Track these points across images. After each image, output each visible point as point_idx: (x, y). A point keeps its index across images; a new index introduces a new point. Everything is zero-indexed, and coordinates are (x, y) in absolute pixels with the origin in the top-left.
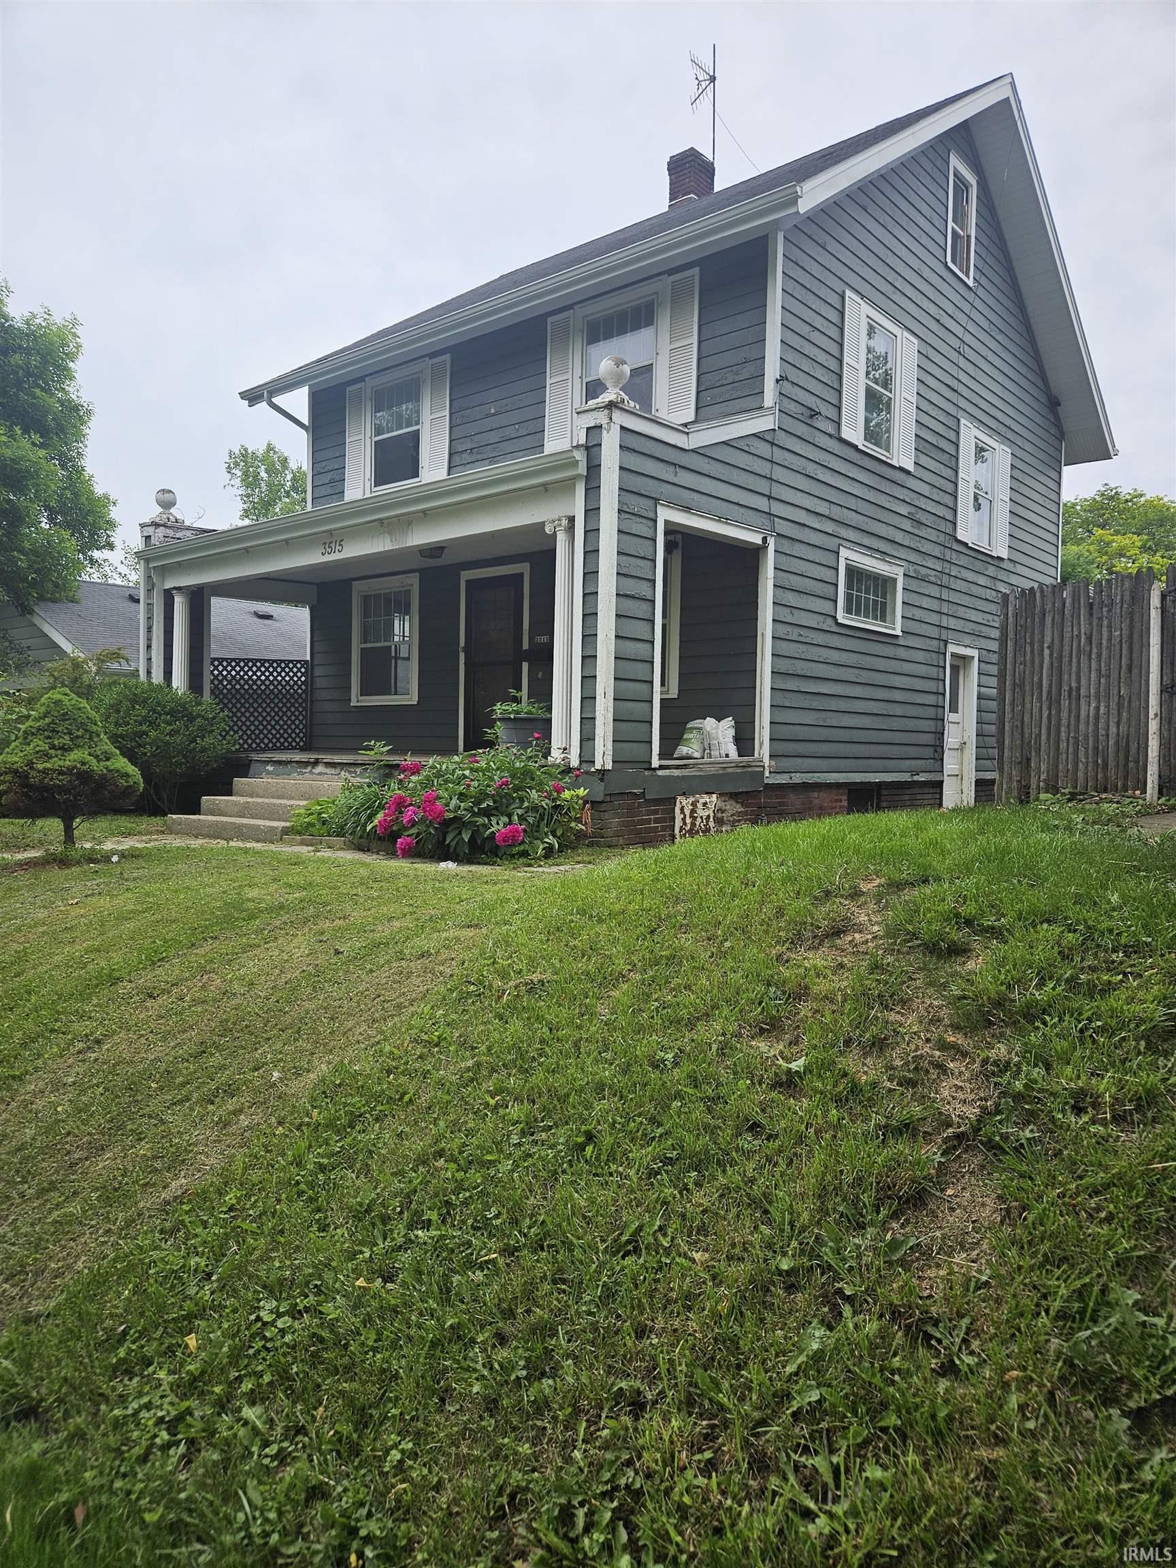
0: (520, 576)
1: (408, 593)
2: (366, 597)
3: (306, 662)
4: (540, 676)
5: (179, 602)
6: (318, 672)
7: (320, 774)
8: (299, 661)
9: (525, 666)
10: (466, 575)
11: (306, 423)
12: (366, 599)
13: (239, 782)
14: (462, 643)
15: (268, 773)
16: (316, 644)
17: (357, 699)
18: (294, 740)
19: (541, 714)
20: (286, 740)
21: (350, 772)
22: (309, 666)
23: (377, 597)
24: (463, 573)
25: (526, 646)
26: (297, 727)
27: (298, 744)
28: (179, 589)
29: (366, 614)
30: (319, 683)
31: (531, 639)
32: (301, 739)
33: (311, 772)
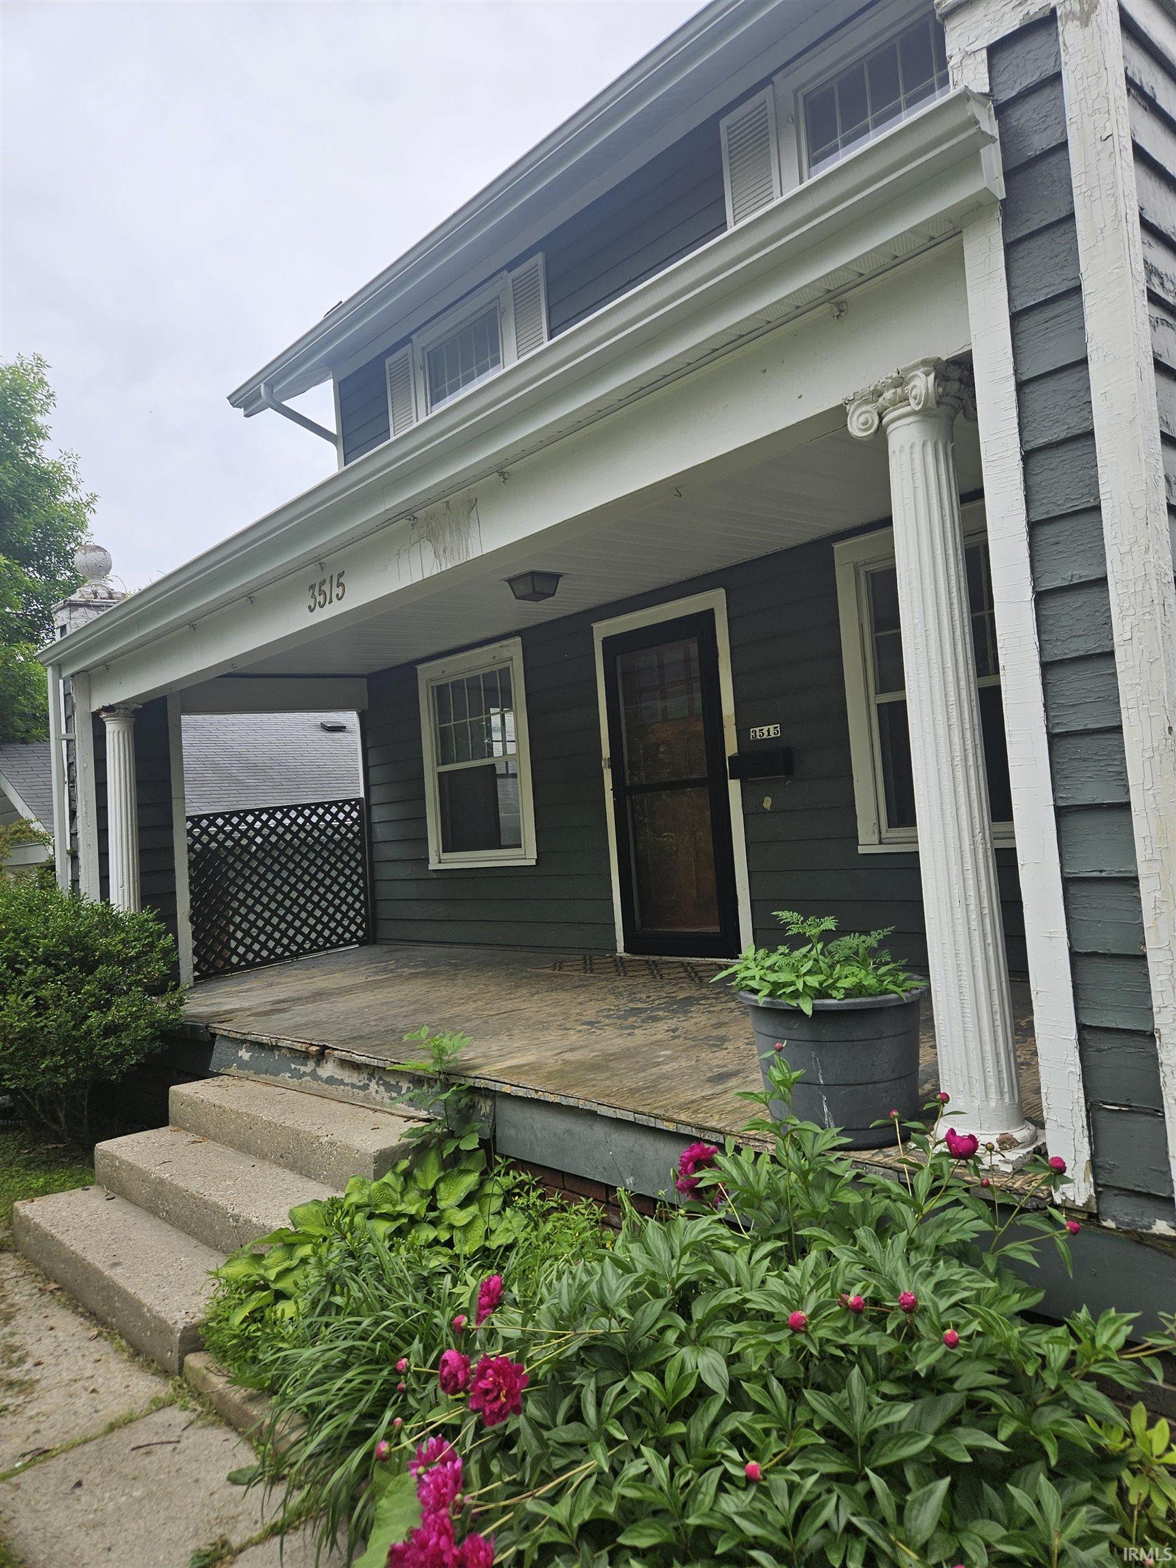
0: (708, 616)
1: (505, 673)
2: (440, 688)
3: (358, 801)
4: (767, 803)
5: (113, 730)
6: (378, 814)
7: (331, 1081)
8: (347, 802)
9: (734, 787)
10: (602, 630)
11: (332, 427)
12: (440, 692)
13: (182, 1092)
14: (606, 752)
15: (243, 1065)
16: (372, 771)
17: (439, 860)
18: (347, 929)
19: (900, 989)
20: (333, 931)
21: (388, 1087)
22: (364, 806)
23: (457, 685)
24: (595, 626)
25: (731, 747)
26: (351, 907)
27: (354, 934)
28: (109, 709)
29: (442, 712)
30: (381, 832)
31: (742, 733)
32: (359, 927)
33: (314, 1075)
